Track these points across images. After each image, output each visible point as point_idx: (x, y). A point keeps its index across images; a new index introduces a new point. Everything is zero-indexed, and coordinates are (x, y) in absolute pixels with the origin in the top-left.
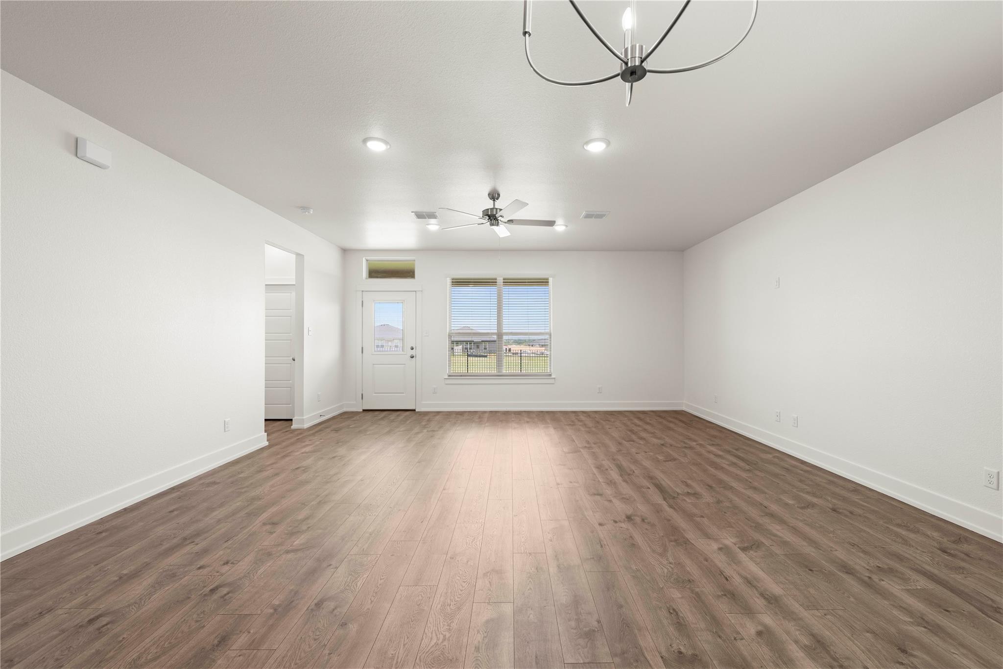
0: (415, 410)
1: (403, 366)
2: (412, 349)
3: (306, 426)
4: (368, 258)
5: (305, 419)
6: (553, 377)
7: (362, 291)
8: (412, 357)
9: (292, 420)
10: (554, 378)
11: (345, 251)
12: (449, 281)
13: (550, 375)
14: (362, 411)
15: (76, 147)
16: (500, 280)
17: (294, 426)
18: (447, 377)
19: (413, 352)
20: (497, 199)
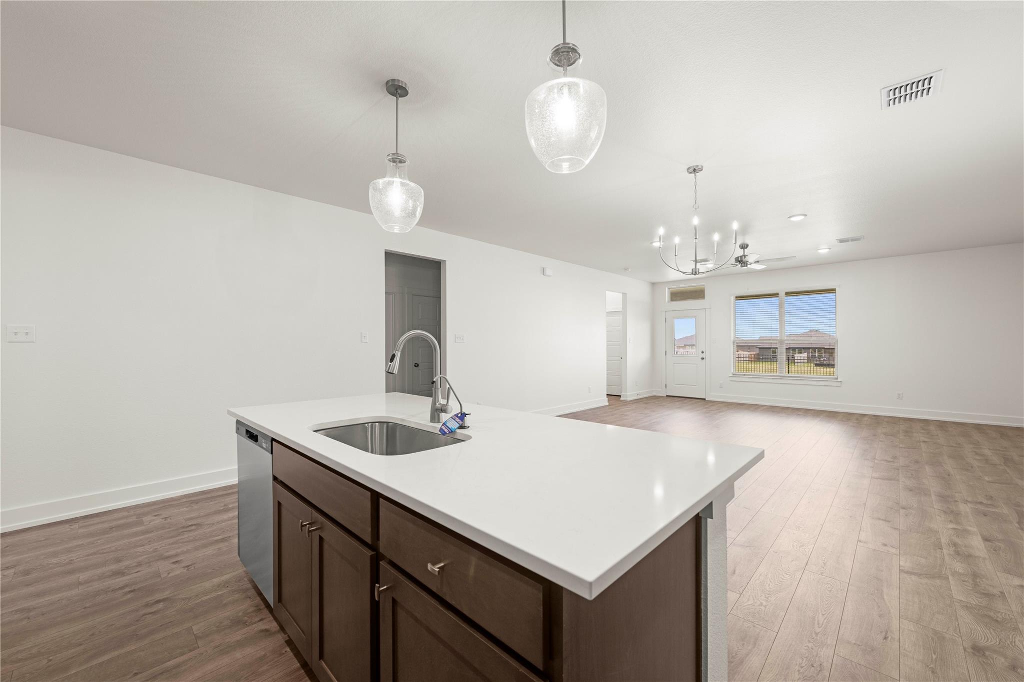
0: (705, 399)
1: (696, 365)
2: (703, 352)
3: (629, 399)
4: (670, 287)
5: (629, 394)
6: (839, 380)
7: (666, 311)
8: (703, 359)
9: (620, 396)
10: (841, 381)
11: (653, 284)
12: (733, 298)
13: (837, 378)
14: (665, 396)
15: (543, 271)
16: (782, 294)
17: (622, 399)
18: (731, 375)
19: (703, 355)
20: (746, 248)
